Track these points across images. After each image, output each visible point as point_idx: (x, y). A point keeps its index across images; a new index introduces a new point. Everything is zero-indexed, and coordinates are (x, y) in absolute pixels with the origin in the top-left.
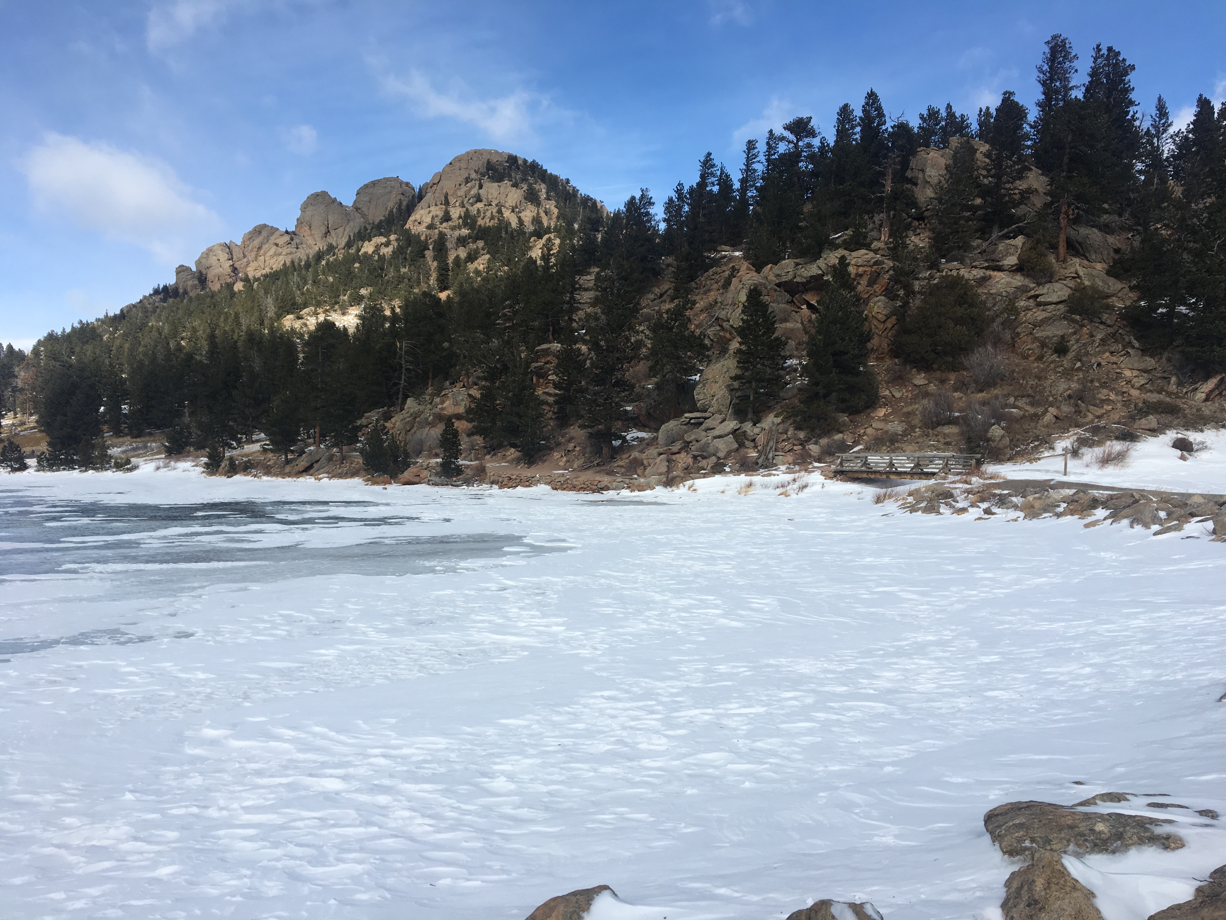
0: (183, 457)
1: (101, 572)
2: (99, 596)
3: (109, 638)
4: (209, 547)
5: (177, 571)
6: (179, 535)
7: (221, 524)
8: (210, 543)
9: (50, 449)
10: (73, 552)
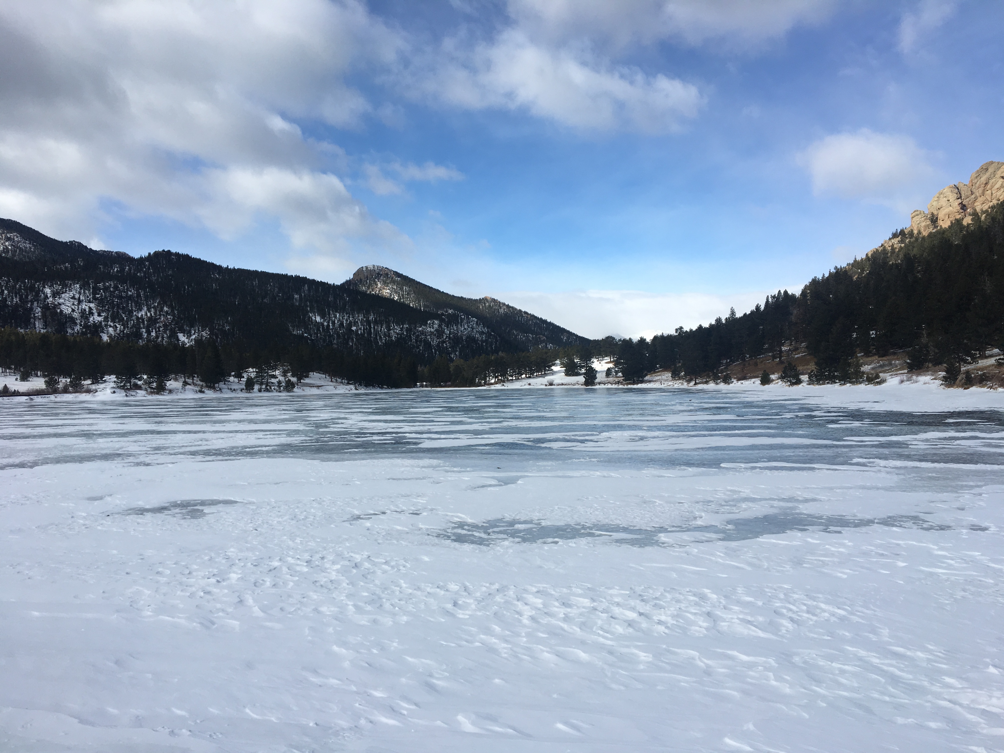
0: (923, 372)
1: (885, 467)
2: (891, 486)
3: (913, 523)
4: (971, 451)
5: (950, 470)
6: (940, 439)
7: (973, 430)
8: (970, 446)
9: (817, 367)
10: (857, 449)
